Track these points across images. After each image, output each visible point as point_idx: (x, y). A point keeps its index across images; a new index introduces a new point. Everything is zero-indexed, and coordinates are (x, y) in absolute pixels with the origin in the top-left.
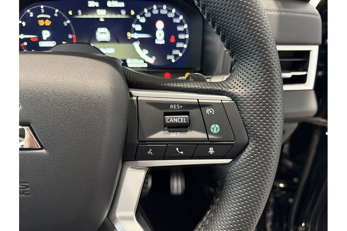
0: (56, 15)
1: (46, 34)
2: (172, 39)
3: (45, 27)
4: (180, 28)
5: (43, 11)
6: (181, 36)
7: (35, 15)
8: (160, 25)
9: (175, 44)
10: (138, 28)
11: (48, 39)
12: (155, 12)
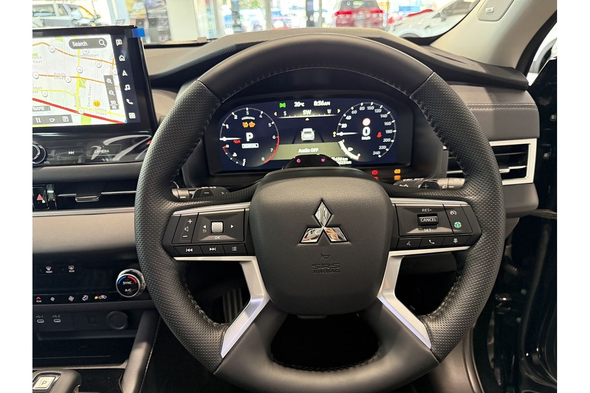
0: (261, 116)
1: (249, 136)
2: (379, 135)
3: (249, 129)
4: (387, 124)
5: (248, 113)
6: (389, 132)
7: (240, 117)
8: (367, 122)
9: (382, 139)
10: (344, 126)
11: (251, 141)
12: (362, 109)
